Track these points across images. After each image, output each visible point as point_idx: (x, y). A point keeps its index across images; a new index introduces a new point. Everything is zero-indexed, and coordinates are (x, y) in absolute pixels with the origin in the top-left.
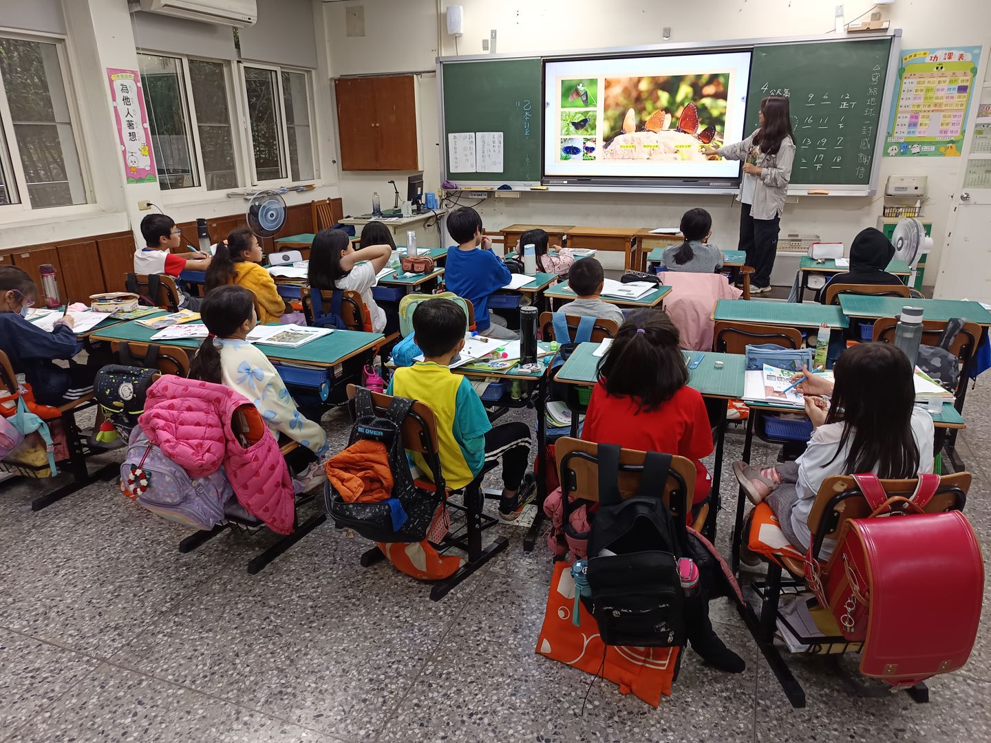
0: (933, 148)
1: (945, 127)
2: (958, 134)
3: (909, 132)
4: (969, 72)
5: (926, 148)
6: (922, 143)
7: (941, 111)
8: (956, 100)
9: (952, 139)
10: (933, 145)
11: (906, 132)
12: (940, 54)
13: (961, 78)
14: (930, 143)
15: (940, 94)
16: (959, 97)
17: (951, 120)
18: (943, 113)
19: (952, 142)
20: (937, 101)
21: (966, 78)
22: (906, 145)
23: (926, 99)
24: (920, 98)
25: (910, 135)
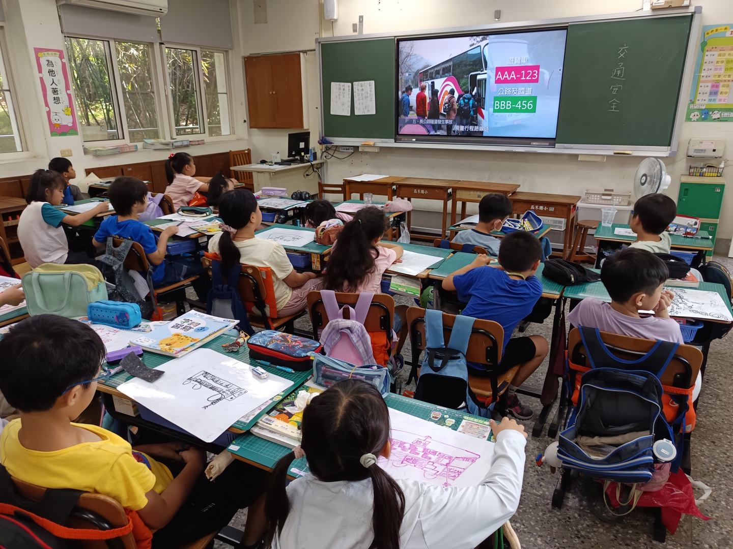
0: (732, 114)
3: (710, 100)
5: (725, 114)
6: (722, 110)
10: (732, 111)
11: (707, 100)
14: (730, 110)
22: (706, 111)
23: (726, 69)
24: (721, 69)
25: (711, 103)
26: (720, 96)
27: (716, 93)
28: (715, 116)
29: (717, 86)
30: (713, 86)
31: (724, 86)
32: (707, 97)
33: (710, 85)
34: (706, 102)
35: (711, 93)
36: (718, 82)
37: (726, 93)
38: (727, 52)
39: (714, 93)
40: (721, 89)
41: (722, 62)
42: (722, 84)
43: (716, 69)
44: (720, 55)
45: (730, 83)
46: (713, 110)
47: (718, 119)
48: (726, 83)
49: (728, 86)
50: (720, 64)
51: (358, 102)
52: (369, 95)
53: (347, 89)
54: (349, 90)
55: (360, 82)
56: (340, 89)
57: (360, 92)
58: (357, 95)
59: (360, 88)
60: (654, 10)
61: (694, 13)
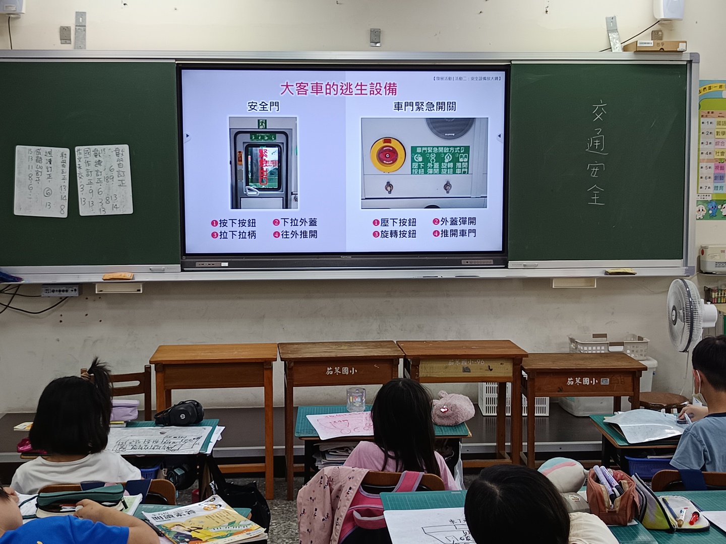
3: (716, 188)
11: (712, 188)
22: (713, 204)
24: (723, 143)
25: (719, 191)
27: (722, 178)
28: (725, 212)
29: (722, 168)
30: (717, 168)
32: (710, 183)
33: (712, 165)
34: (711, 191)
35: (716, 178)
36: (722, 161)
39: (719, 177)
41: (723, 133)
43: (717, 144)
44: (719, 123)
46: (722, 203)
50: (721, 136)
51: (87, 188)
52: (115, 174)
53: (60, 160)
54: (64, 162)
55: (93, 147)
56: (39, 160)
57: (92, 167)
58: (84, 174)
59: (93, 159)
60: (637, 52)
61: (690, 62)
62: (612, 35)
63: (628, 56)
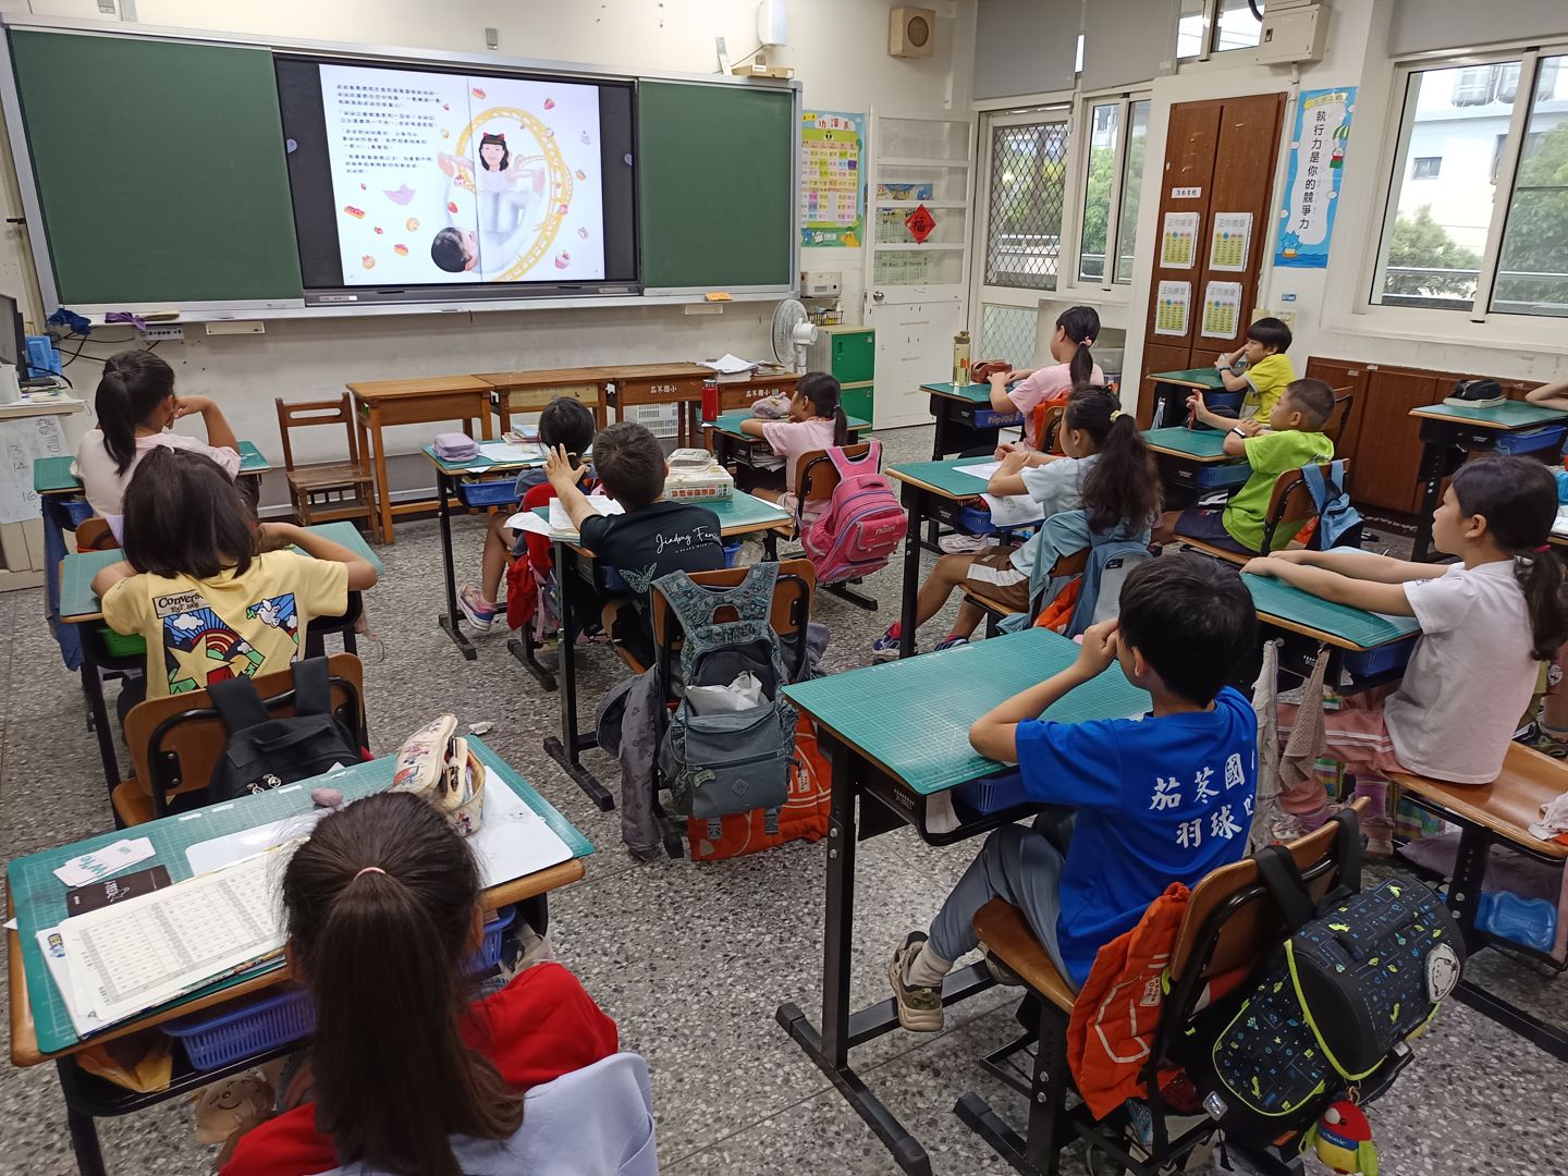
0: (834, 236)
1: (842, 211)
2: (854, 220)
3: (811, 216)
4: (854, 143)
5: (828, 236)
6: (824, 230)
7: (837, 190)
8: (848, 177)
9: (850, 225)
10: (834, 232)
11: (809, 217)
12: (827, 118)
13: (850, 151)
14: (831, 230)
15: (833, 169)
16: (850, 174)
17: (846, 202)
18: (839, 193)
19: (850, 229)
20: (833, 178)
21: (853, 152)
22: (809, 232)
23: (821, 174)
24: (815, 173)
25: (813, 220)
26: (820, 211)
27: (815, 206)
28: (819, 239)
29: (815, 197)
30: (811, 196)
31: (821, 197)
32: (806, 211)
33: (807, 194)
34: (807, 219)
35: (810, 207)
36: (815, 190)
37: (825, 207)
38: (819, 150)
39: (813, 206)
40: (820, 201)
41: (816, 163)
42: (819, 193)
43: (811, 173)
44: (812, 153)
45: (826, 193)
46: (816, 230)
47: (824, 244)
48: (824, 193)
49: (826, 197)
50: (813, 166)
60: (752, 77)
61: (794, 90)
62: (722, 57)
63: (738, 80)
